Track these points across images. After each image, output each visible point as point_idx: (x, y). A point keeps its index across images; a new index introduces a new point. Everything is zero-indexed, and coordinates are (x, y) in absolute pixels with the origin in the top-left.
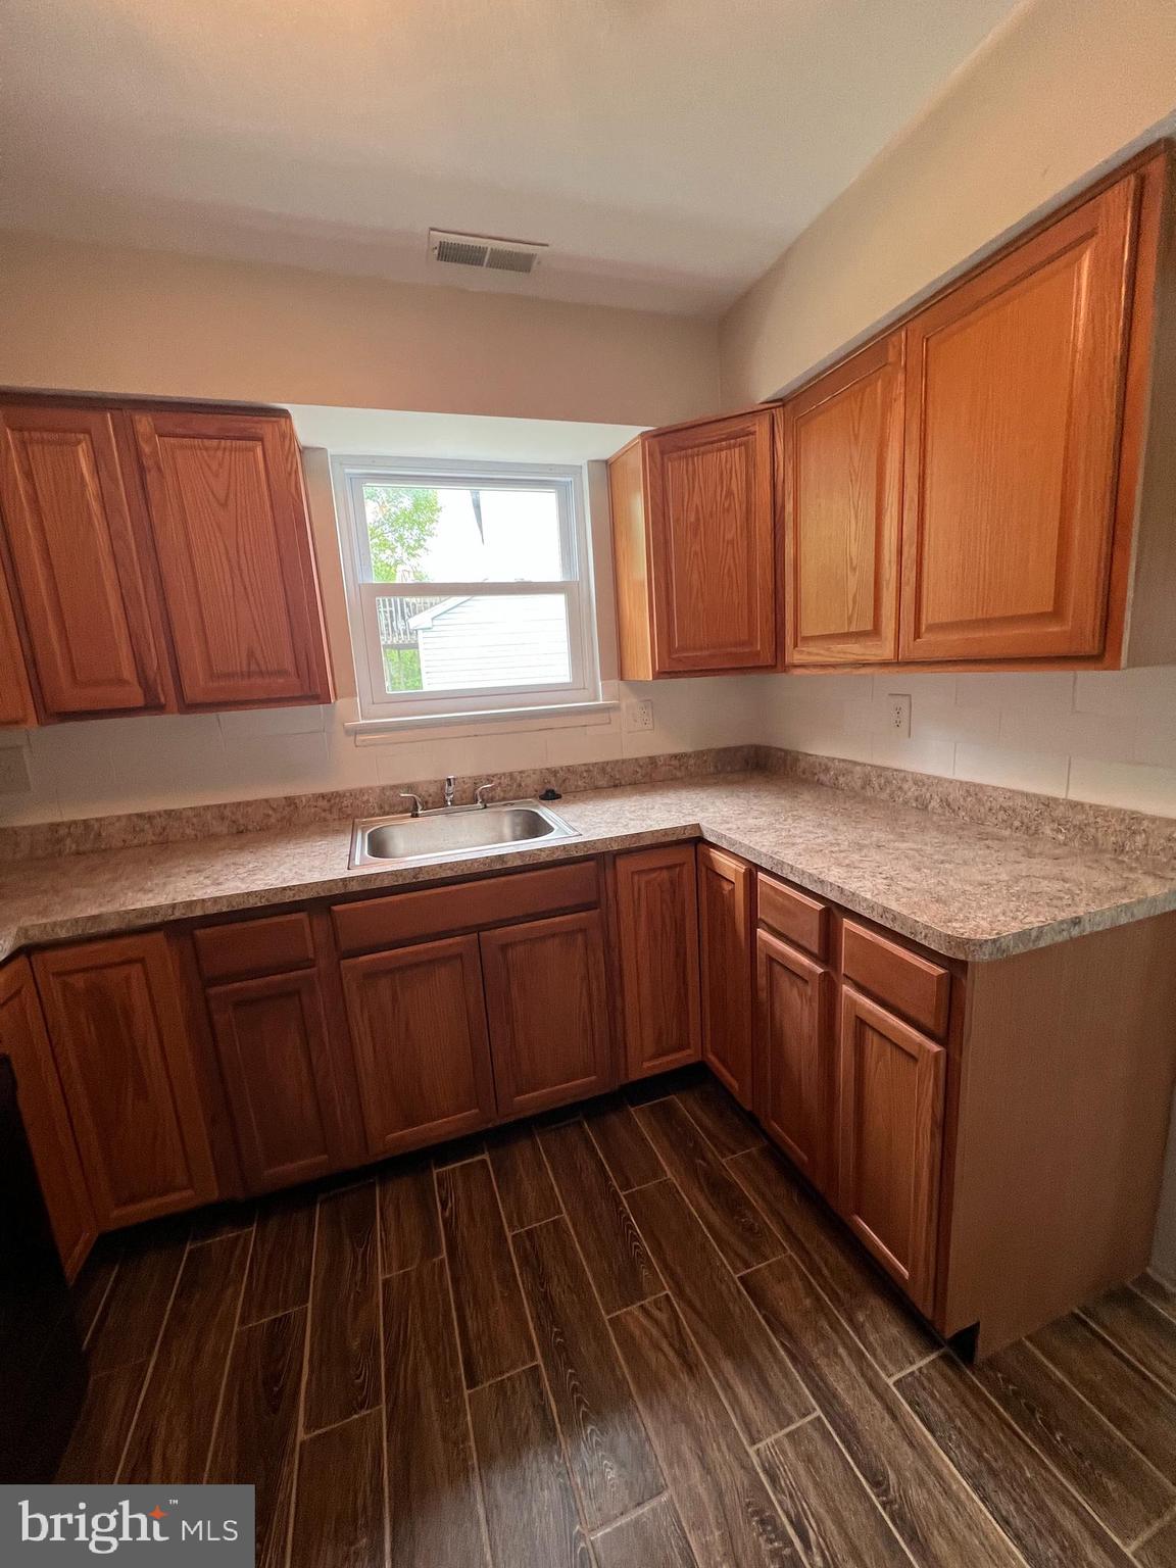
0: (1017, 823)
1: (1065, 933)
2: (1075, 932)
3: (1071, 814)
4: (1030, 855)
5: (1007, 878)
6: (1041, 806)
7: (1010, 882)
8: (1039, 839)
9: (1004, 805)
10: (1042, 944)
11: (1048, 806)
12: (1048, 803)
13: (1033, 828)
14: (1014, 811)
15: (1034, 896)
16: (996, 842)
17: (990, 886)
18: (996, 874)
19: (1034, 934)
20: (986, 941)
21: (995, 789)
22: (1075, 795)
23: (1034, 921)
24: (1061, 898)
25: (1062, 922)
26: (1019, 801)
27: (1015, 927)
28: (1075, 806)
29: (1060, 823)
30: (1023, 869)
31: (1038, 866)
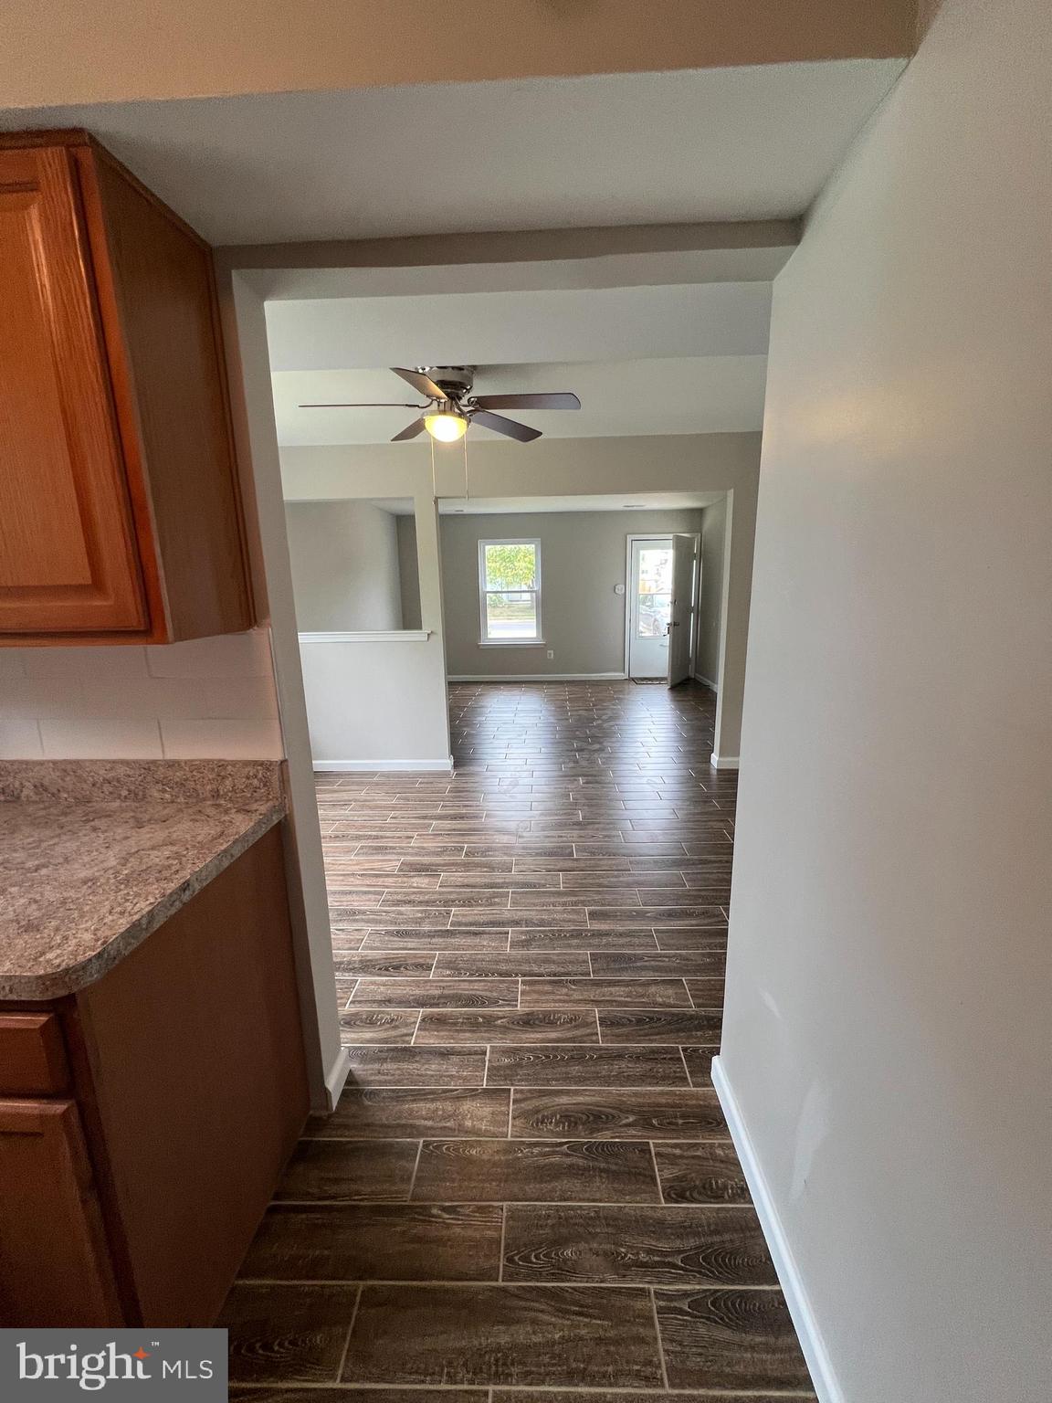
0: (124, 793)
1: (177, 903)
2: (186, 897)
3: (171, 773)
4: (139, 825)
5: (115, 863)
6: (143, 771)
7: (119, 867)
8: (147, 802)
9: (107, 777)
10: (156, 926)
11: (149, 769)
12: (149, 766)
13: (141, 793)
14: (118, 781)
15: (143, 875)
16: (104, 820)
17: (94, 880)
18: (102, 862)
19: (144, 921)
20: (90, 960)
21: (93, 762)
22: (171, 755)
23: (143, 906)
24: (169, 867)
25: (171, 894)
26: (122, 771)
27: (123, 924)
28: (172, 764)
29: (164, 783)
30: (132, 845)
31: (146, 836)
